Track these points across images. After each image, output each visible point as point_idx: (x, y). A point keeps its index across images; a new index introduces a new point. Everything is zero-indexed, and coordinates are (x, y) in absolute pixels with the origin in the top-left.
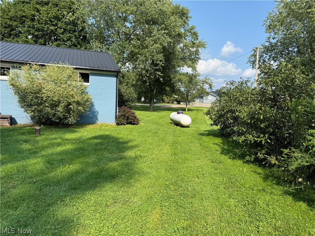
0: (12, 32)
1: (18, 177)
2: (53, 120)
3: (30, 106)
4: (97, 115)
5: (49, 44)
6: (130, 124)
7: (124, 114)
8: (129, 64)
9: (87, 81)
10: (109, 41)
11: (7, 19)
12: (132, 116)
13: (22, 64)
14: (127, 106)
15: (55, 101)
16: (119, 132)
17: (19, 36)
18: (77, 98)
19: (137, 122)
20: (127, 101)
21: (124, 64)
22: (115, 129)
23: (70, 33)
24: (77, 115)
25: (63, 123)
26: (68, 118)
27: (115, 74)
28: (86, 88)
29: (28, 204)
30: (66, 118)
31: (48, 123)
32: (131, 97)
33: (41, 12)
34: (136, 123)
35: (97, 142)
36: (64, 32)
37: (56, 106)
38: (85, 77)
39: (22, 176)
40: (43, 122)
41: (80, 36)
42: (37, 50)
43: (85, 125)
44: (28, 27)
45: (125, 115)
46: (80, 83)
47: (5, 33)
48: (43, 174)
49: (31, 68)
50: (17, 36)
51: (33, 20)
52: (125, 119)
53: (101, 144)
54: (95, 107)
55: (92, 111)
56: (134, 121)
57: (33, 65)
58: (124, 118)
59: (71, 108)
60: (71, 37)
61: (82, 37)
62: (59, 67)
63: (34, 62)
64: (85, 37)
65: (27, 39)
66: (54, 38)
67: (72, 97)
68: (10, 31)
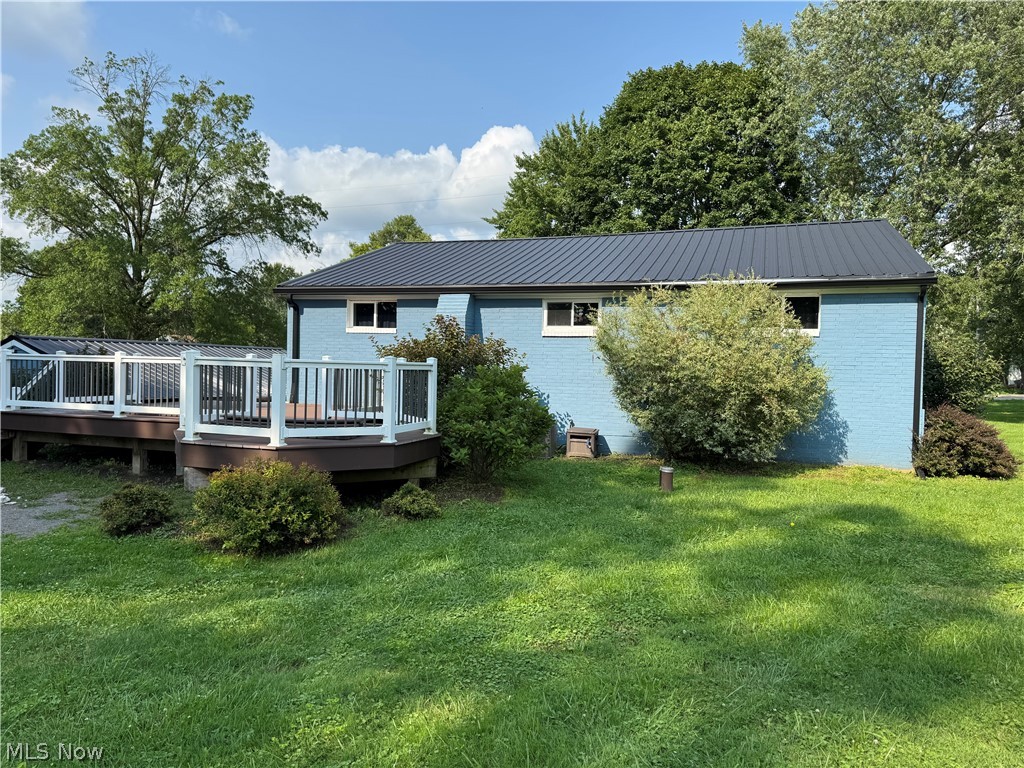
0: (595, 209)
1: (638, 611)
2: (707, 446)
3: (644, 405)
4: (843, 435)
5: (685, 223)
6: (974, 474)
7: (947, 433)
8: (960, 247)
9: (811, 322)
10: (880, 178)
11: (586, 175)
12: (985, 445)
13: (629, 289)
14: (957, 404)
15: (713, 391)
16: (933, 502)
17: (612, 213)
18: (782, 381)
19: (1005, 467)
20: (957, 385)
21: (936, 250)
22: (915, 489)
23: (747, 178)
24: (779, 435)
25: (734, 459)
26: (751, 442)
27: (915, 289)
28: (808, 345)
29: (678, 701)
30: (742, 444)
31: (690, 454)
32: (974, 370)
33: (670, 136)
34: (1004, 471)
35: (858, 532)
36: (729, 179)
37: (716, 405)
38: (806, 311)
39: (648, 609)
40: (677, 453)
41: (778, 182)
42: (684, 243)
43: (804, 468)
44: (635, 186)
45: (952, 441)
46: (790, 331)
47: (580, 214)
48: (702, 615)
49: (650, 298)
50: (607, 215)
51: (647, 164)
52: (952, 455)
53: (873, 540)
54: (836, 409)
55: (827, 420)
56: (995, 464)
57: (655, 289)
58: (949, 450)
59: (761, 412)
60: (751, 192)
61: (783, 184)
62: (725, 288)
63: (659, 281)
64: (793, 183)
65: (630, 217)
66: (701, 202)
67: (766, 376)
68: (590, 206)
